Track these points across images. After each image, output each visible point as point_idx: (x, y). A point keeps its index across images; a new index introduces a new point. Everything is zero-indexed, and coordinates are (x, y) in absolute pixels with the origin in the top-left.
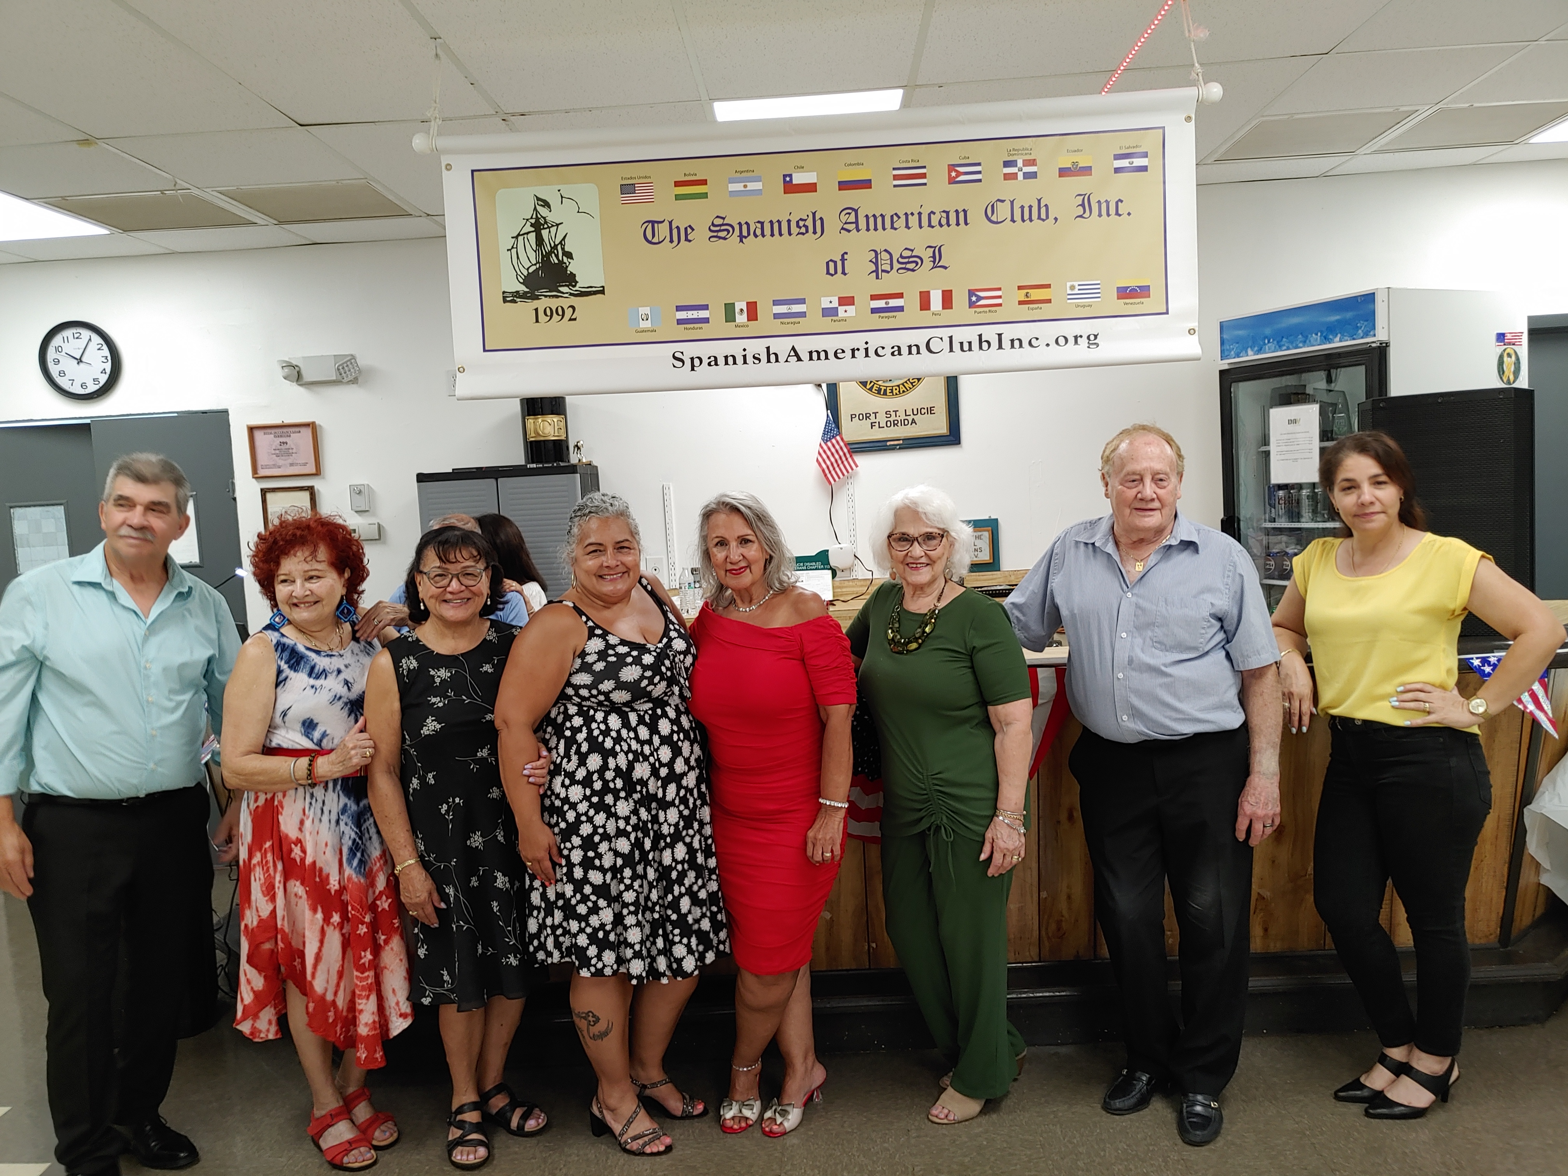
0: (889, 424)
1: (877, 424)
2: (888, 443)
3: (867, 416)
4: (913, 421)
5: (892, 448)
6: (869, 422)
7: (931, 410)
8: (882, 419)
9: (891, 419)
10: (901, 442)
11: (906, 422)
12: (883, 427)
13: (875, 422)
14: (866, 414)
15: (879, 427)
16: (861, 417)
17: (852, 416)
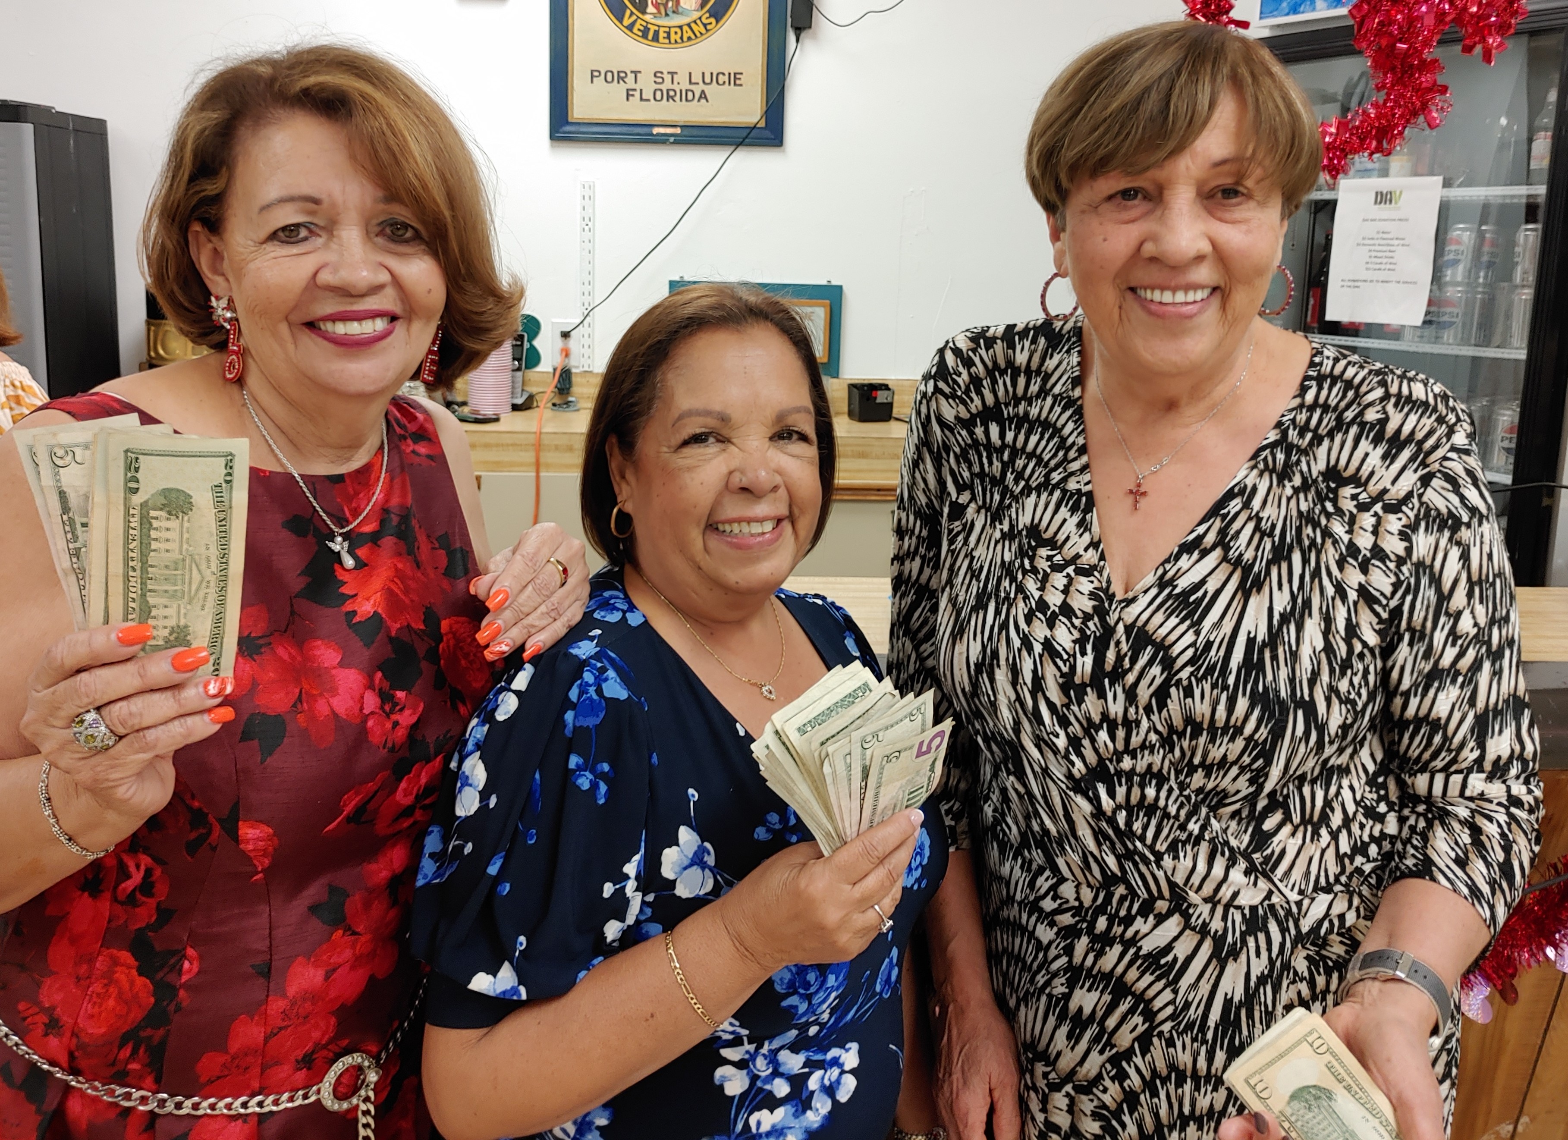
0: (658, 94)
1: (637, 94)
2: (656, 131)
3: (621, 77)
4: (703, 96)
5: (661, 141)
6: (623, 88)
7: (735, 79)
8: (647, 85)
9: (664, 87)
10: (678, 131)
11: (690, 95)
12: (648, 100)
13: (635, 90)
14: (619, 72)
15: (641, 99)
16: (609, 78)
17: (594, 75)
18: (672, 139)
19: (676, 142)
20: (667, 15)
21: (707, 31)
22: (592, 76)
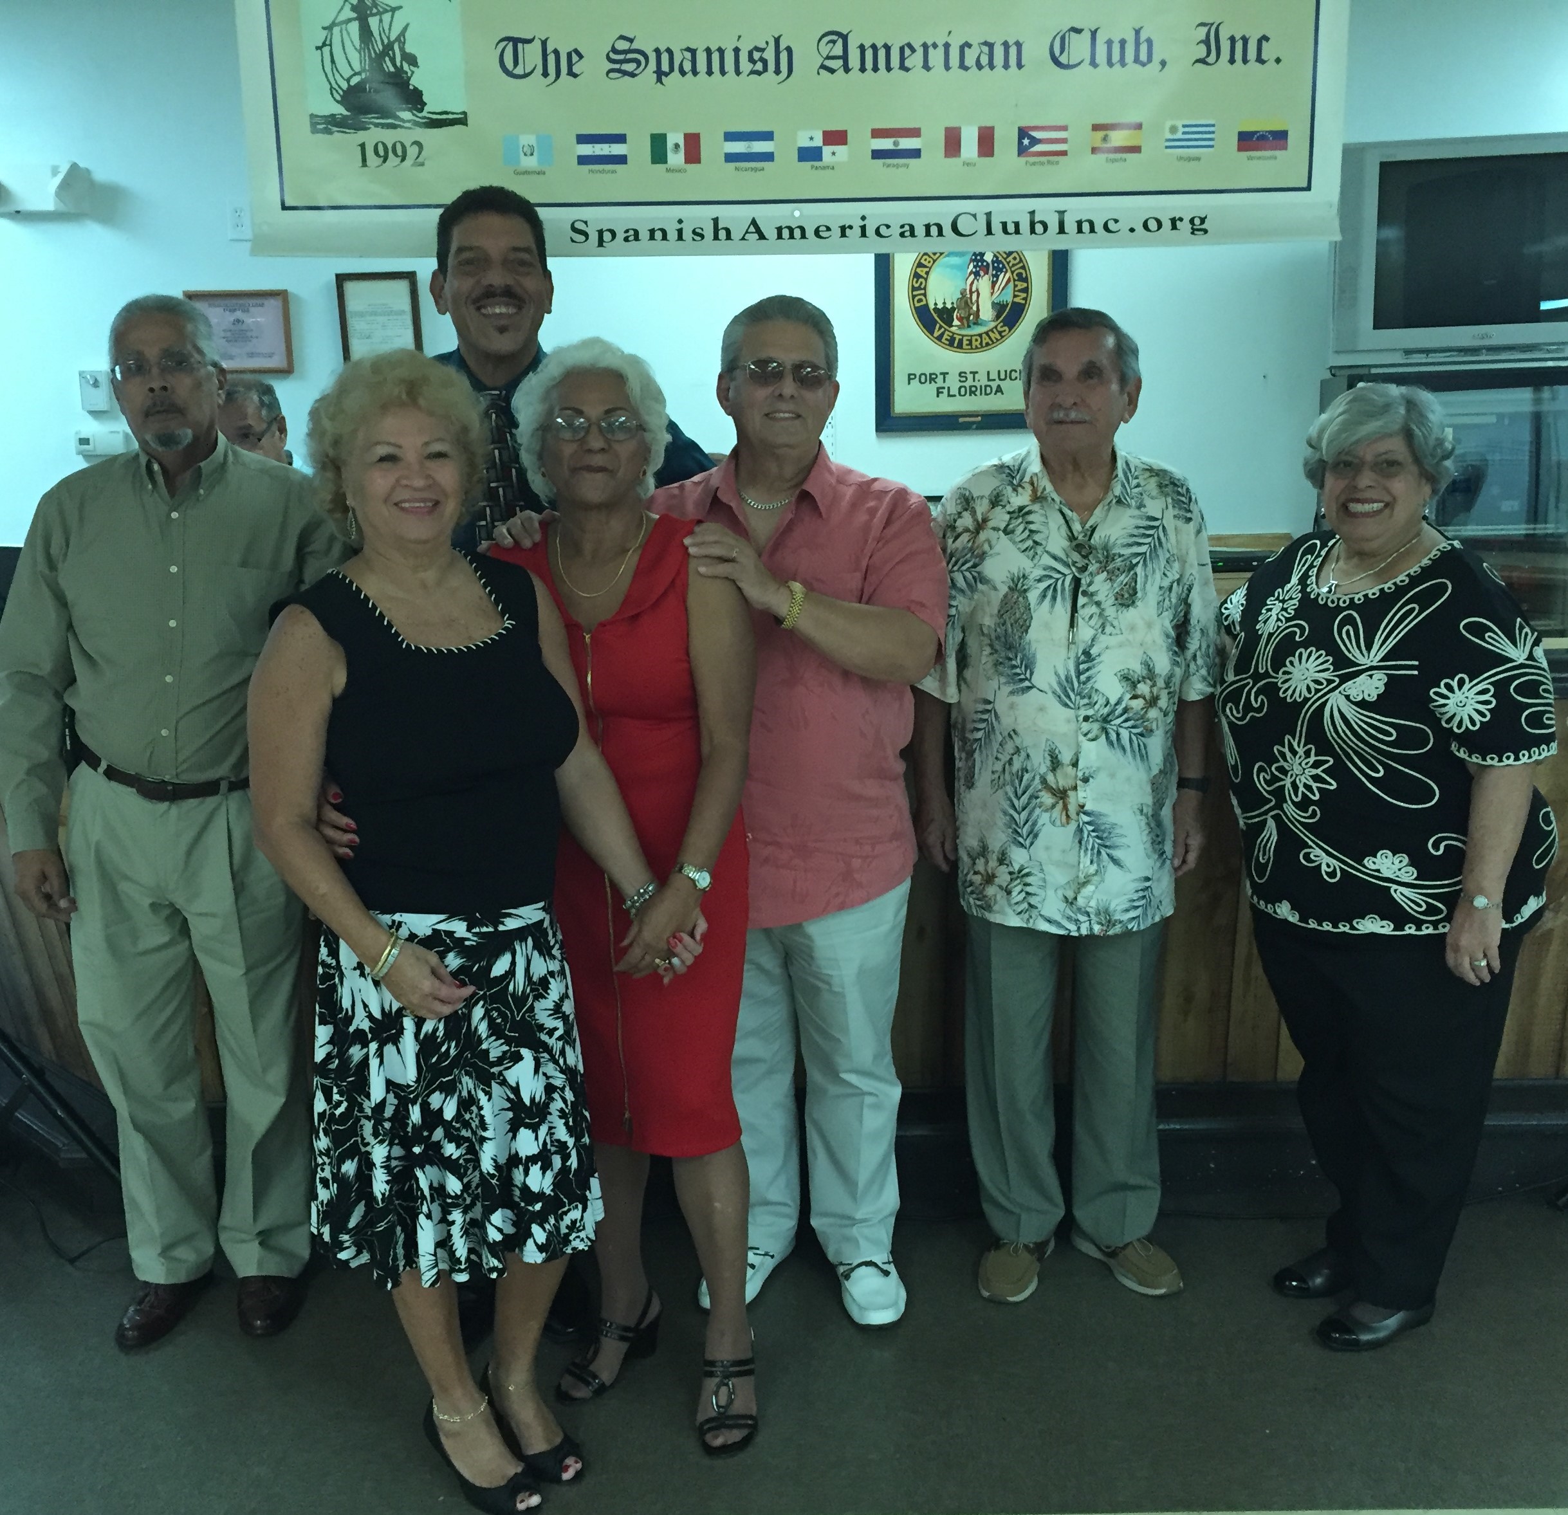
0: (963, 390)
1: (945, 391)
3: (932, 378)
4: (999, 390)
5: (967, 428)
6: (934, 386)
8: (953, 383)
9: (967, 384)
10: (977, 420)
11: (988, 390)
12: (955, 396)
13: (944, 388)
14: (931, 374)
15: (949, 395)
16: (923, 380)
17: (911, 377)
18: (974, 426)
19: (977, 429)
20: (969, 326)
21: (1002, 337)
22: (909, 379)
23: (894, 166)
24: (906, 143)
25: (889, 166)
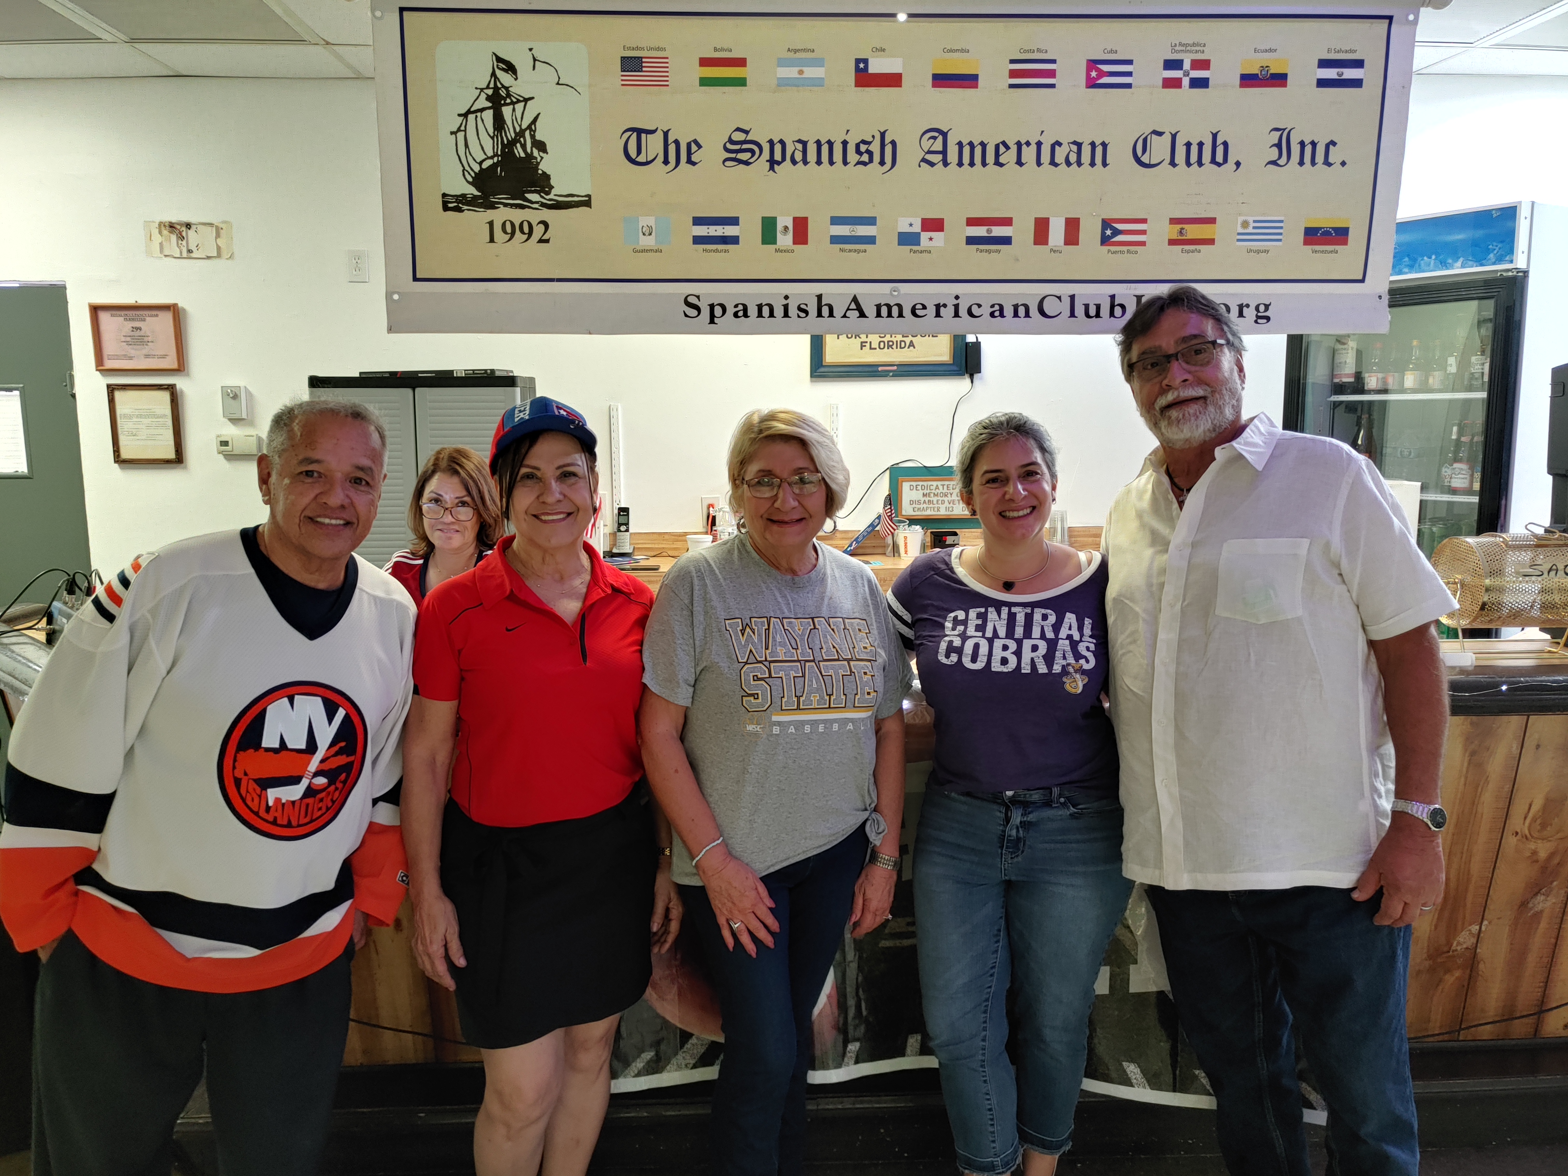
2: (881, 369)
5: (884, 375)
10: (896, 368)
18: (891, 374)
19: (894, 376)
23: (987, 251)
24: (998, 231)
25: (981, 251)
